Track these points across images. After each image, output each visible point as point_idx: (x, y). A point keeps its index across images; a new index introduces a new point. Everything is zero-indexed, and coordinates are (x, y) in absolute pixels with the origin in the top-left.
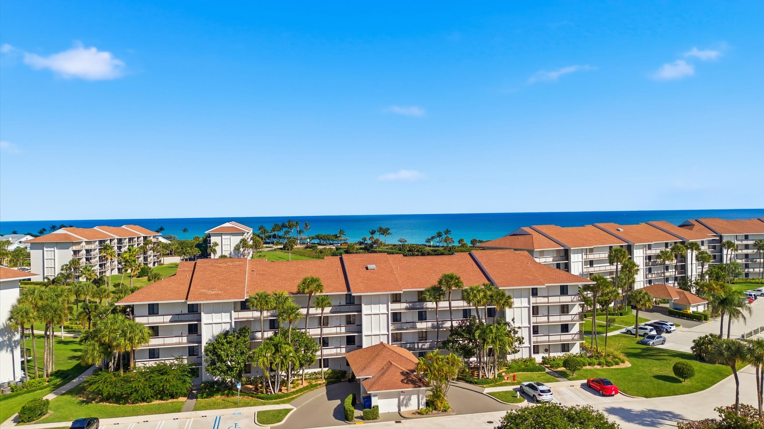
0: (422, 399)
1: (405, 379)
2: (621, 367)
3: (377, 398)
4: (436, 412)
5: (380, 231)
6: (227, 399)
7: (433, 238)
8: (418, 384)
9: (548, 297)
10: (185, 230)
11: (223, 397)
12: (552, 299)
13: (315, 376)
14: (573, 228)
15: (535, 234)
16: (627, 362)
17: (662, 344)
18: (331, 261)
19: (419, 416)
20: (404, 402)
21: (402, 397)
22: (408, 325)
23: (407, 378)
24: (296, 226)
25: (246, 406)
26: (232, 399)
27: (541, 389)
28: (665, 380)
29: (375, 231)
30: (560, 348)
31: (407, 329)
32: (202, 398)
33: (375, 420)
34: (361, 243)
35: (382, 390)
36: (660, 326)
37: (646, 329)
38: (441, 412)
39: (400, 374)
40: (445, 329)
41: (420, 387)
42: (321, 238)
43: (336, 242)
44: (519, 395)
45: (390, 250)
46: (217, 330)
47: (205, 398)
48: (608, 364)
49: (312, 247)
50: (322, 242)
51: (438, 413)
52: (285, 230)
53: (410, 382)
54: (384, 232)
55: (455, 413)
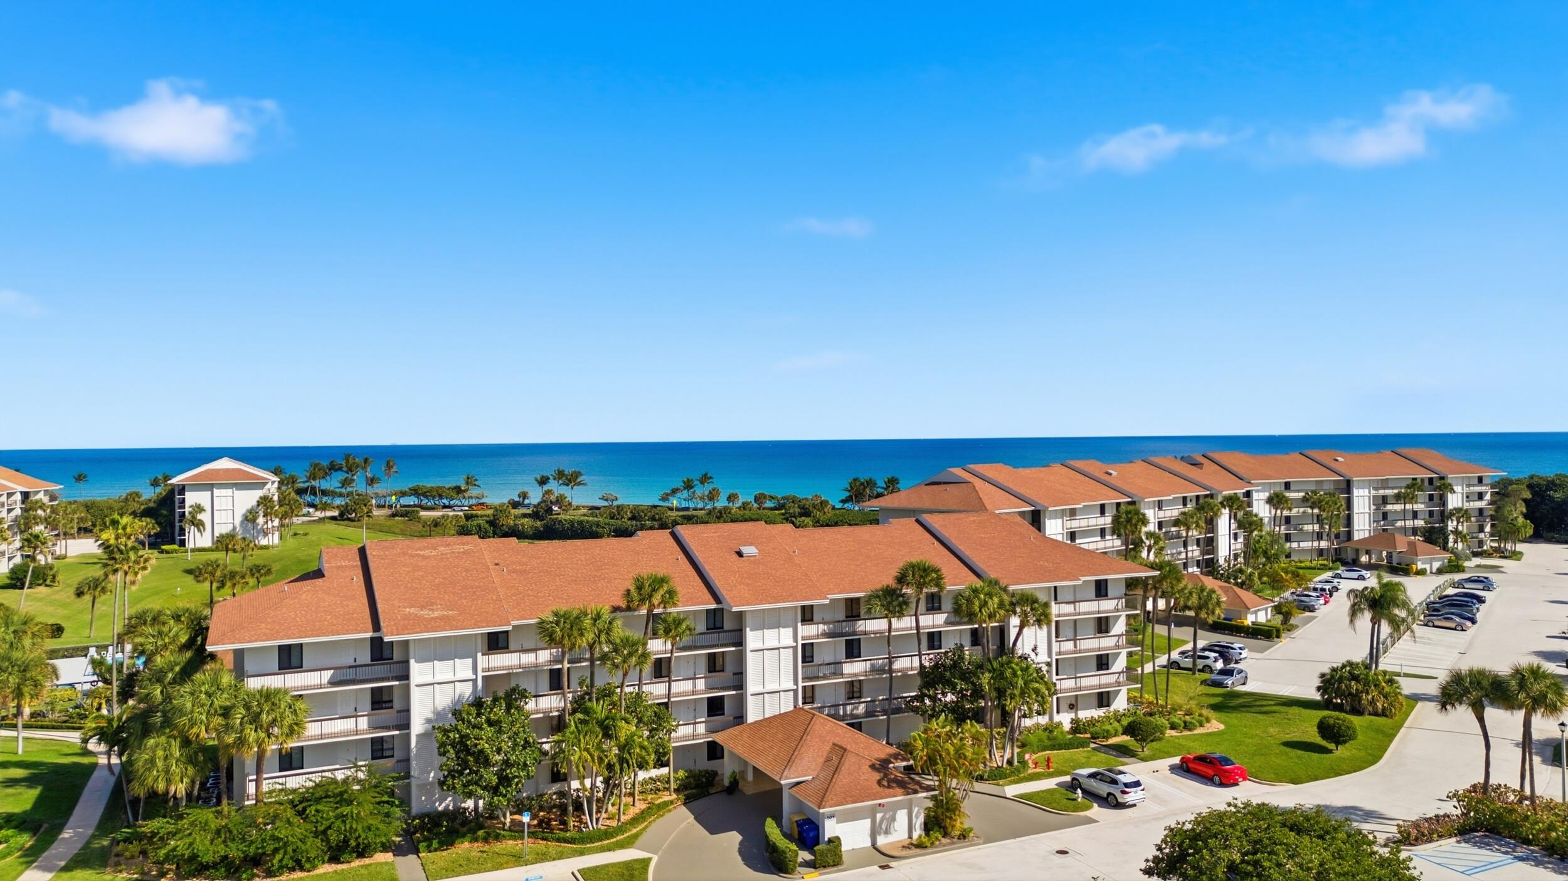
0: (917, 817)
1: (883, 779)
2: (1210, 731)
3: (834, 820)
4: (948, 841)
5: (559, 479)
6: (486, 848)
7: (674, 491)
8: (910, 786)
9: (1074, 602)
10: (80, 478)
11: (476, 845)
12: (1085, 607)
13: (656, 786)
14: (1033, 469)
15: (978, 483)
16: (1214, 722)
17: (1244, 684)
18: (654, 539)
19: (918, 851)
20: (884, 827)
21: (879, 816)
22: (827, 670)
23: (886, 775)
24: (364, 468)
25: (542, 860)
26: (498, 847)
27: (1126, 781)
28: (1306, 750)
29: (549, 478)
30: (1095, 701)
31: (825, 677)
32: (430, 852)
33: (840, 867)
34: (515, 505)
35: (848, 803)
36: (1226, 650)
37: (1207, 658)
38: (955, 840)
39: (870, 770)
40: (900, 674)
41: (916, 792)
42: (425, 495)
43: (457, 502)
44: (1080, 795)
45: (591, 518)
46: (444, 699)
47: (436, 850)
48: (1187, 726)
49: (407, 513)
50: (425, 501)
51: (953, 843)
52: (340, 476)
53: (894, 785)
54: (571, 479)
55: (981, 841)
